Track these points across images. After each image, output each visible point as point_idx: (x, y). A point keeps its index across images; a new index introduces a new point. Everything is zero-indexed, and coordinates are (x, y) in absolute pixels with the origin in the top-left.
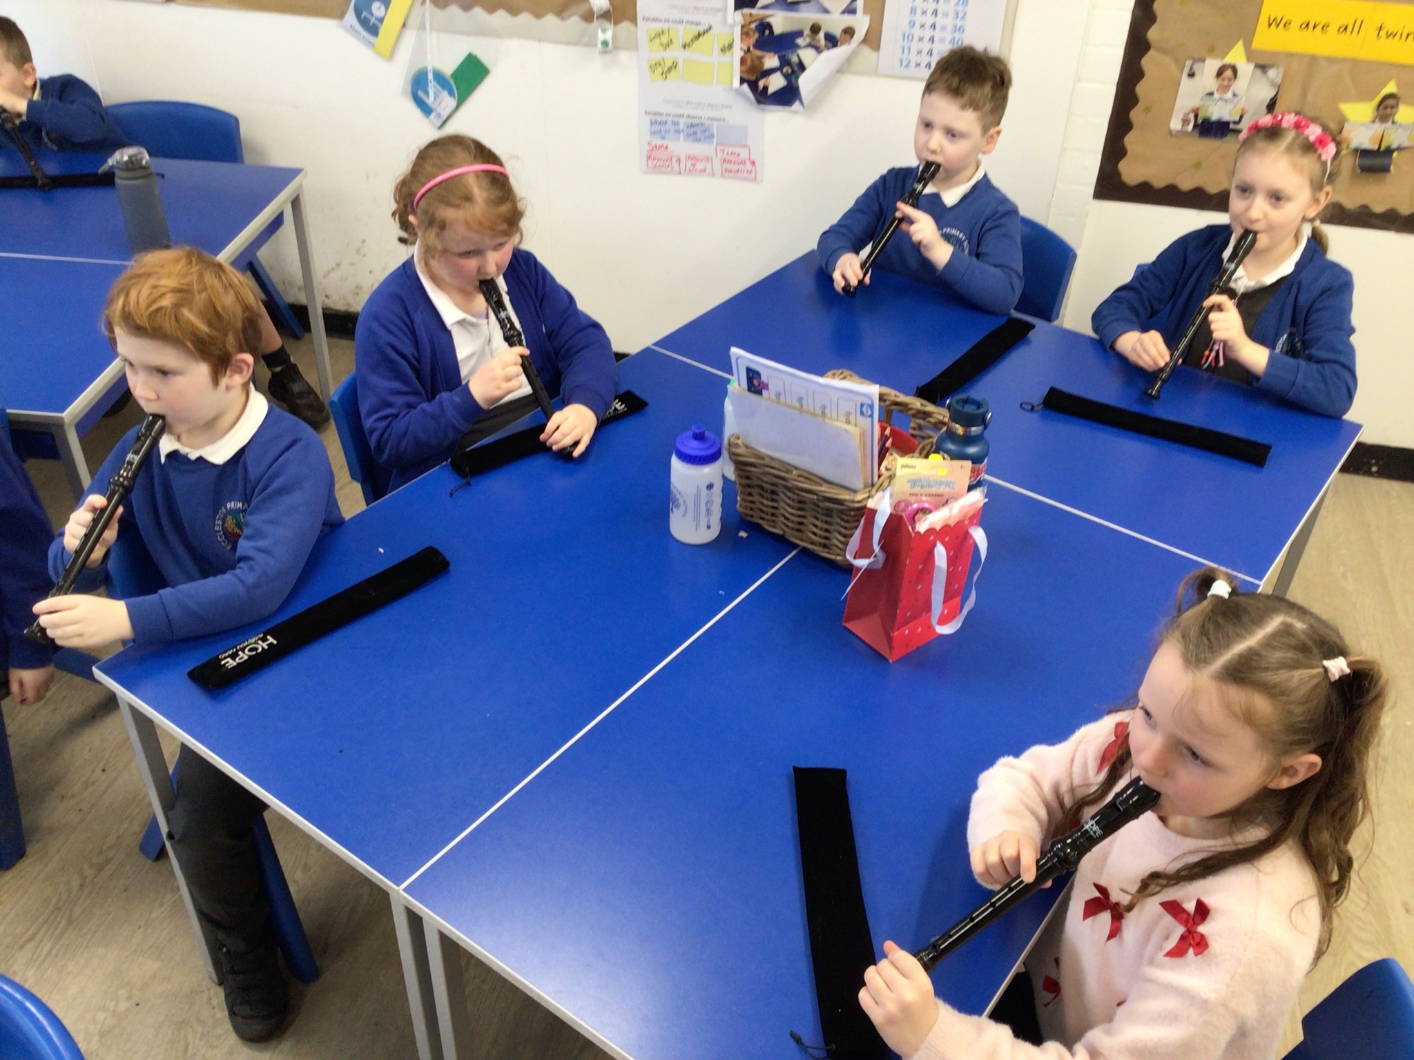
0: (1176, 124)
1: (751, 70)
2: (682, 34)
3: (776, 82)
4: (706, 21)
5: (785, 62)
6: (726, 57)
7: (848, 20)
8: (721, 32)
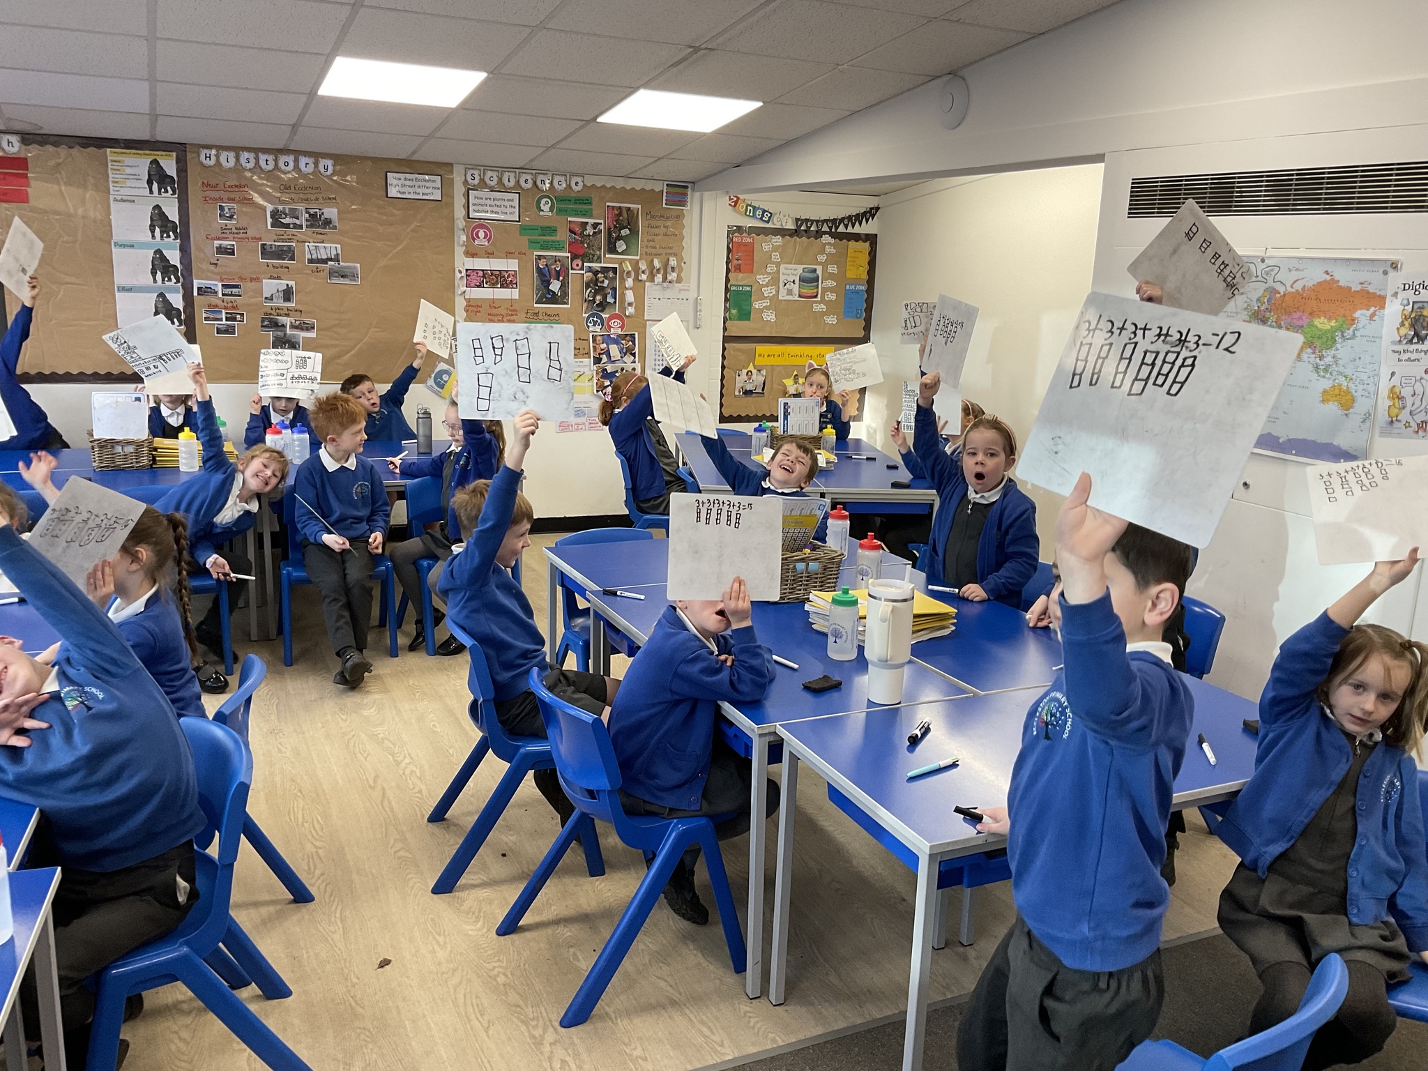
0: (737, 393)
1: (599, 387)
4: (582, 370)
6: (590, 383)
7: (633, 366)
8: (588, 373)
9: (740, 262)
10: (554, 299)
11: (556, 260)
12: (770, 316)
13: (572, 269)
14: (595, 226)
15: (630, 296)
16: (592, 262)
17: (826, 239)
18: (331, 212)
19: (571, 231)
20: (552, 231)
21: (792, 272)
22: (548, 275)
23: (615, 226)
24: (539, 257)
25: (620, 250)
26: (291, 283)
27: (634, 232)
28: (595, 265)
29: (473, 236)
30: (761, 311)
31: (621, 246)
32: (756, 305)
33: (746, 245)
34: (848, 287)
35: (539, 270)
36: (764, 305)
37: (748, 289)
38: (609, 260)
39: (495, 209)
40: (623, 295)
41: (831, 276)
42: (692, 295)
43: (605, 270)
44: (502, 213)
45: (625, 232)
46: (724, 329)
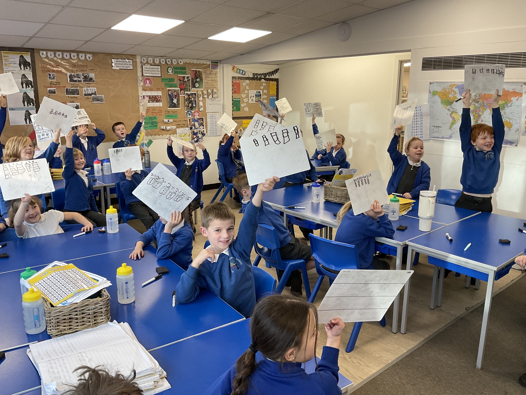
1: (192, 138)
2: (183, 135)
3: (196, 139)
4: (186, 132)
5: (196, 136)
6: (189, 137)
7: (203, 130)
8: (188, 134)
9: (236, 90)
10: (175, 106)
11: (175, 91)
12: (246, 109)
13: (181, 94)
14: (188, 77)
15: (201, 104)
16: (188, 91)
17: (263, 80)
18: (92, 75)
19: (180, 80)
20: (172, 80)
21: (253, 93)
22: (172, 97)
23: (195, 78)
24: (169, 90)
25: (197, 87)
26: (78, 104)
27: (201, 79)
28: (189, 93)
29: (145, 83)
30: (244, 107)
31: (197, 85)
32: (242, 105)
33: (237, 83)
34: (270, 98)
35: (169, 95)
36: (244, 105)
37: (239, 99)
38: (193, 91)
39: (152, 72)
40: (198, 103)
41: (265, 94)
42: (221, 102)
43: (192, 94)
44: (155, 73)
45: (198, 80)
46: (232, 114)
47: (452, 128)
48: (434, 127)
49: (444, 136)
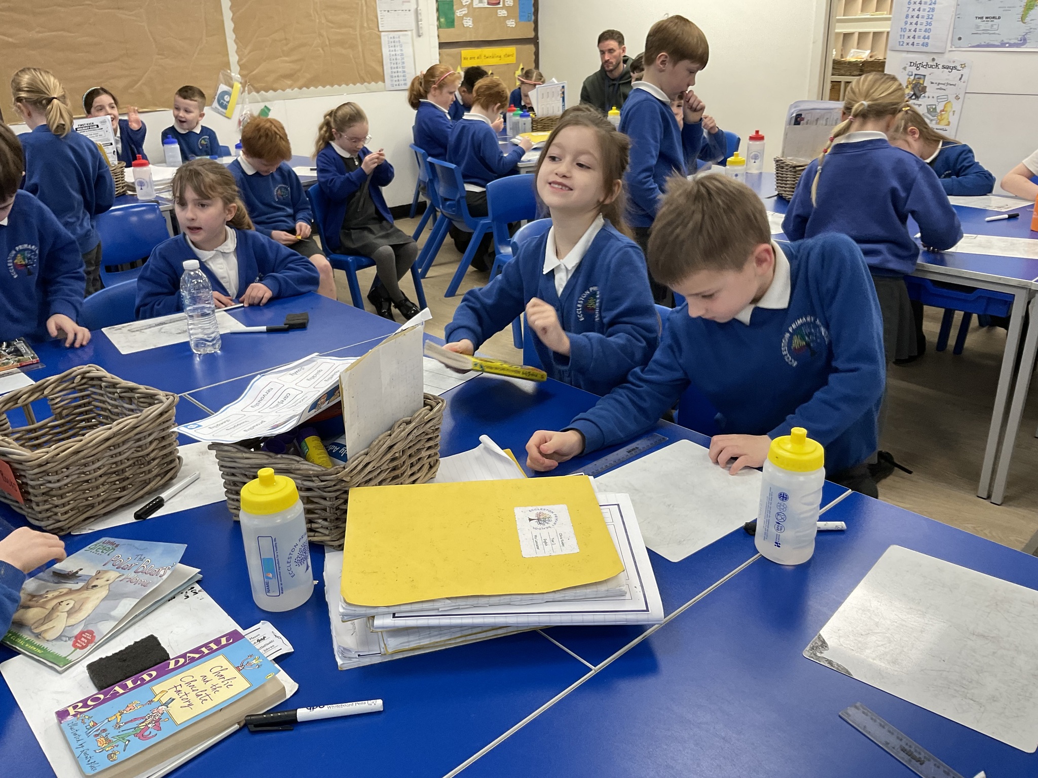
12: (468, 23)
30: (462, 18)
32: (458, 13)
36: (464, 12)
40: (362, 9)
42: (413, 6)
46: (438, 36)
47: (1027, 19)
48: (980, 20)
49: (1006, 41)
